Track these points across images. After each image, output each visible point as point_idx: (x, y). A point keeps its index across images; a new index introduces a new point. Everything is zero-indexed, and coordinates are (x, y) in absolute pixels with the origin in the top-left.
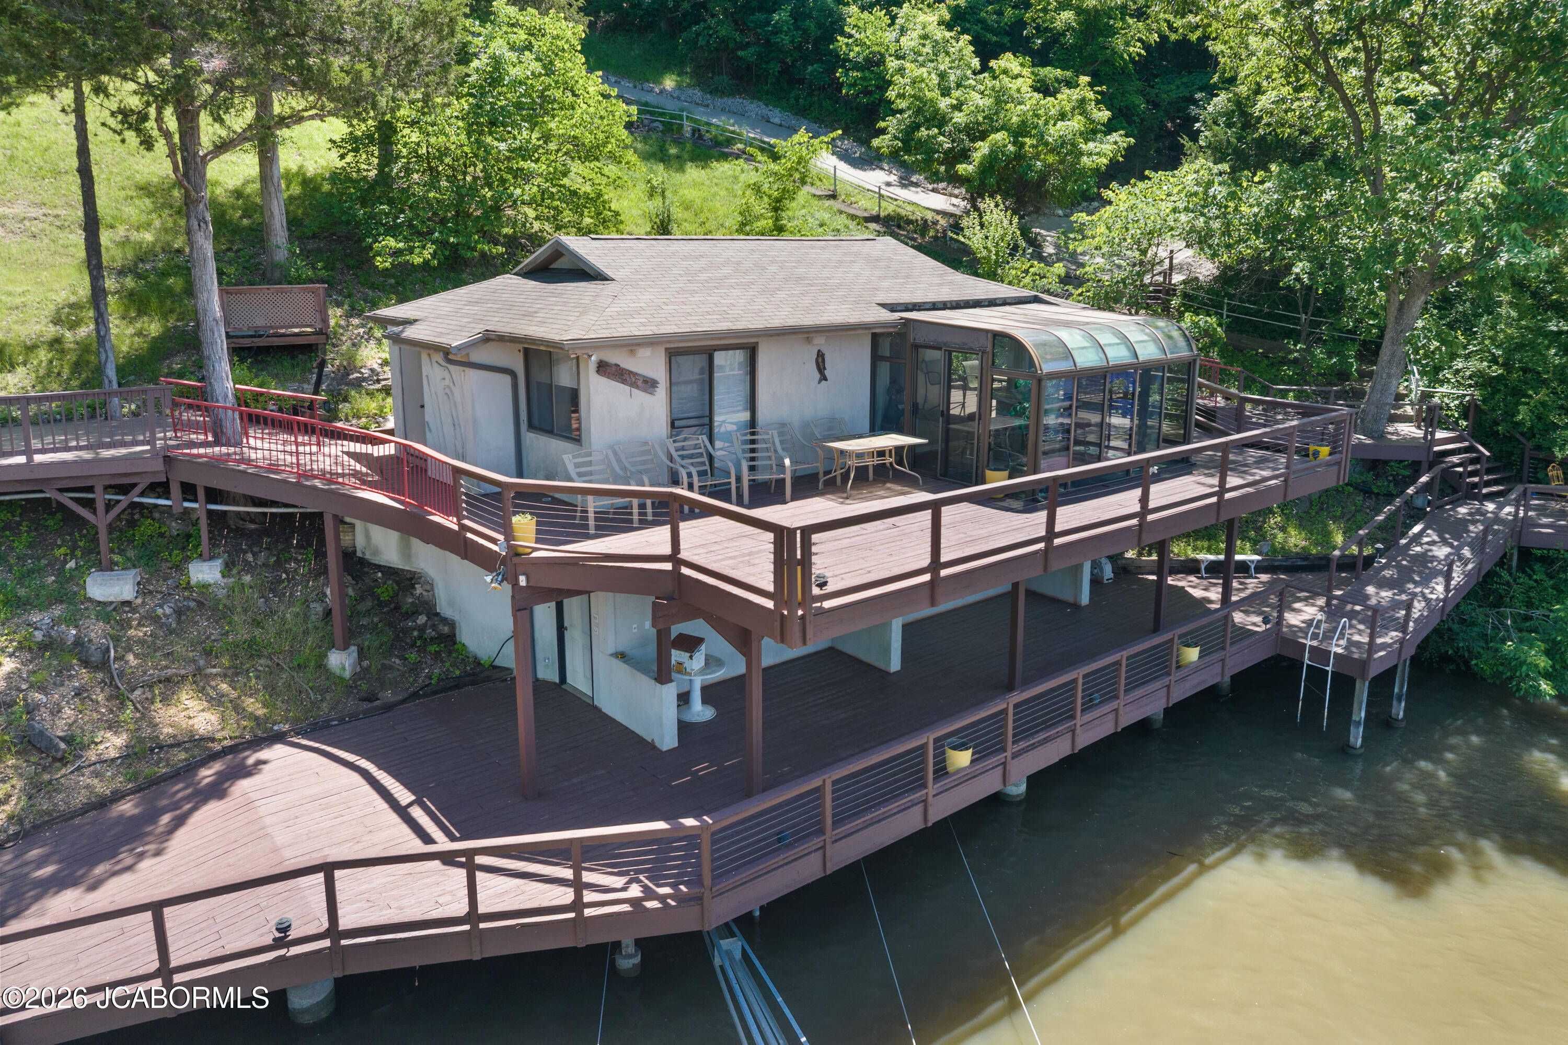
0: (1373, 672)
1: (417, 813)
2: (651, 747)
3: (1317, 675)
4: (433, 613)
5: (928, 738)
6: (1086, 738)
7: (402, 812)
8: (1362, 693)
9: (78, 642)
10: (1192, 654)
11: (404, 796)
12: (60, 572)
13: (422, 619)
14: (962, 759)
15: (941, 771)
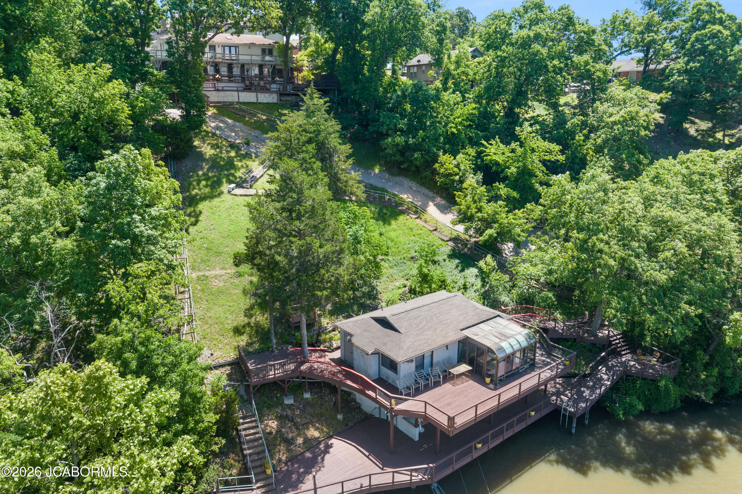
0: (577, 416)
1: (371, 457)
2: (412, 440)
3: (564, 415)
4: (355, 402)
5: (473, 444)
6: (506, 437)
7: (367, 457)
8: (575, 421)
9: (286, 415)
10: (533, 413)
11: (367, 454)
12: (277, 397)
13: (353, 403)
14: (480, 446)
15: (476, 448)
